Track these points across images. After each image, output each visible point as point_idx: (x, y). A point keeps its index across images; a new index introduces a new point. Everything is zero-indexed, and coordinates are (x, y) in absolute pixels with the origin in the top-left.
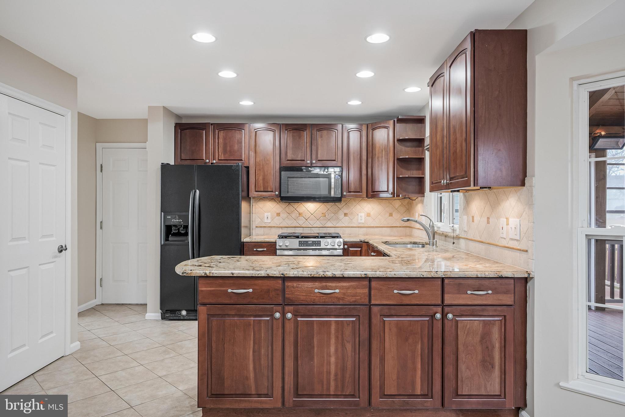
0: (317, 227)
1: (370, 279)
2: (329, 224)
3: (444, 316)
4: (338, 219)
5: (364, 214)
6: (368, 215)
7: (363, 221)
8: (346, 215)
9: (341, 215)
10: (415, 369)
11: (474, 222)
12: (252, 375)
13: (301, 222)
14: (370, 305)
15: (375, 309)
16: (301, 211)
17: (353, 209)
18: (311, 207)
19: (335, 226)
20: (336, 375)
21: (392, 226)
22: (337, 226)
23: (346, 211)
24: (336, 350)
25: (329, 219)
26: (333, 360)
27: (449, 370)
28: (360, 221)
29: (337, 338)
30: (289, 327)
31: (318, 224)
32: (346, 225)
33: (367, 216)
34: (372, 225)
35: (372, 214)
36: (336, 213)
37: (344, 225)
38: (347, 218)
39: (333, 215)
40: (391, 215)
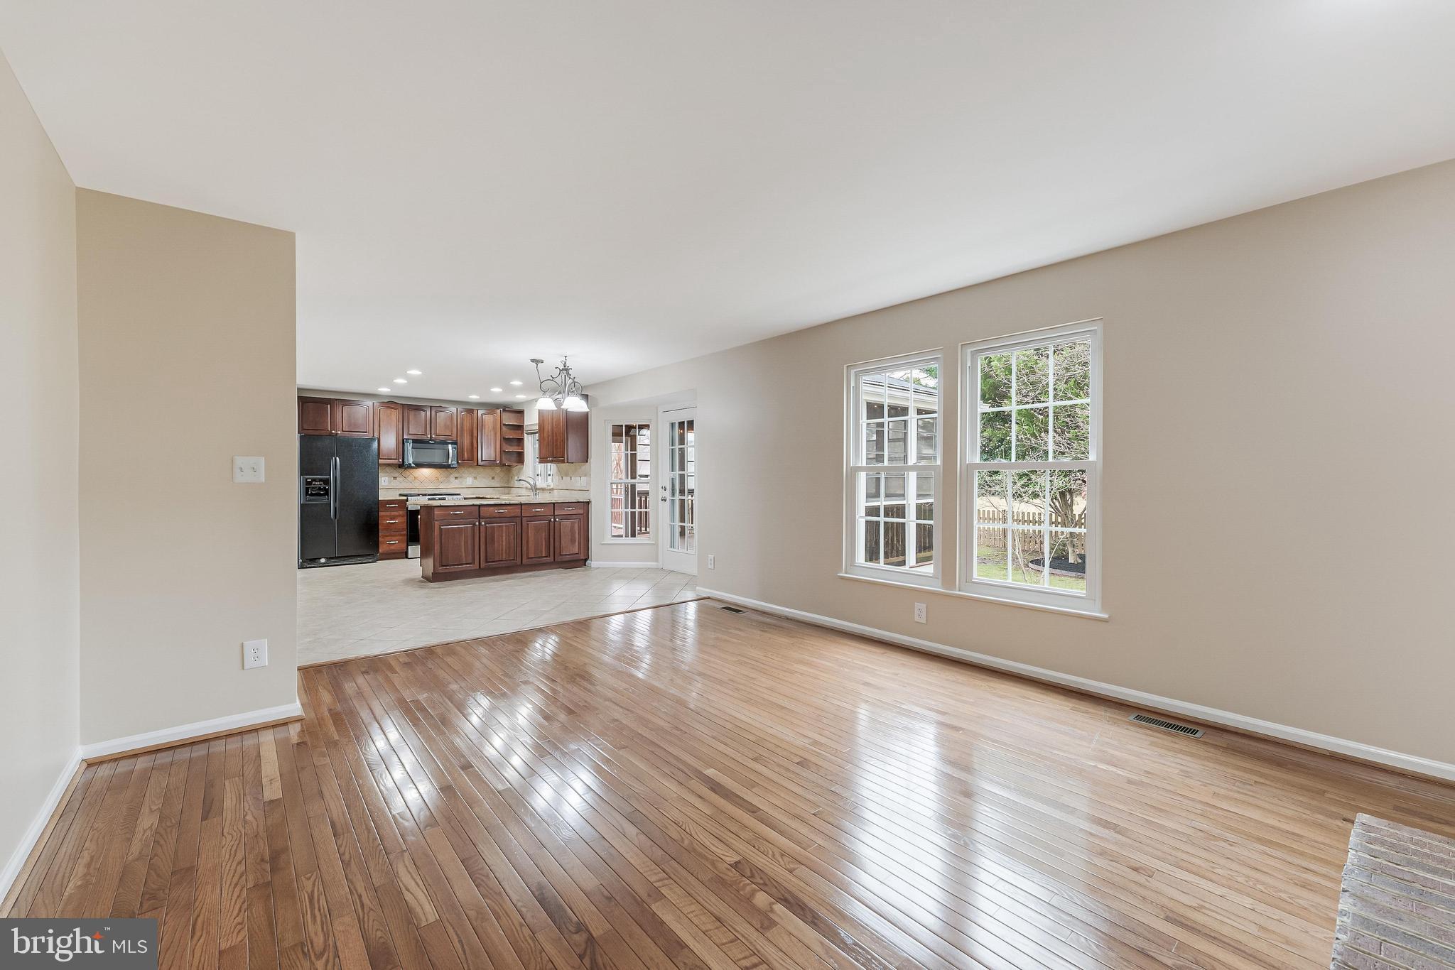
1: (521, 504)
2: (442, 486)
3: (555, 520)
4: (449, 481)
5: (471, 477)
8: (456, 478)
9: (452, 479)
10: (542, 545)
12: (464, 555)
13: (417, 485)
14: (521, 517)
15: (524, 519)
16: (416, 476)
17: (462, 474)
18: (426, 472)
20: (506, 550)
21: (494, 486)
22: (448, 487)
23: (456, 475)
24: (506, 539)
25: (442, 481)
26: (504, 543)
27: (557, 544)
29: (506, 533)
30: (482, 529)
32: (457, 486)
33: (474, 479)
34: (479, 486)
36: (448, 477)
37: (454, 487)
38: (457, 481)
40: (493, 478)
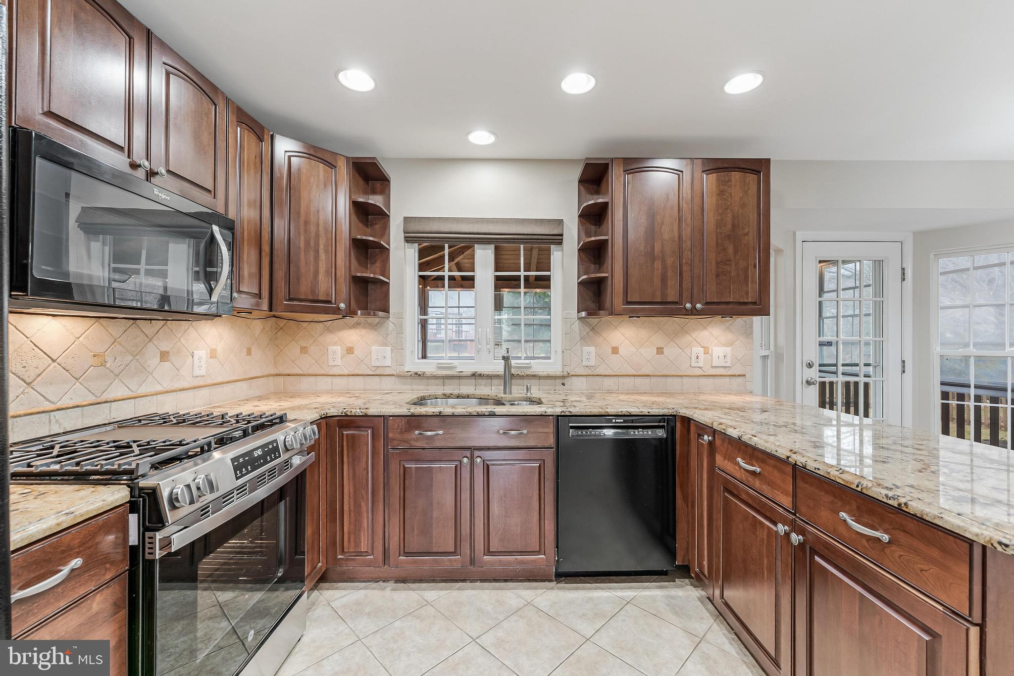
0: (77, 406)
2: (117, 390)
4: (142, 371)
5: (204, 351)
6: (213, 354)
7: (203, 372)
8: (164, 356)
11: (617, 353)
17: (182, 340)
19: (134, 394)
21: (250, 376)
22: (142, 390)
23: (165, 346)
25: (117, 372)
28: (197, 372)
31: (78, 394)
32: (167, 386)
33: (211, 357)
34: (219, 380)
35: (219, 351)
36: (137, 352)
37: (159, 388)
38: (167, 364)
39: (130, 358)
40: (249, 352)
